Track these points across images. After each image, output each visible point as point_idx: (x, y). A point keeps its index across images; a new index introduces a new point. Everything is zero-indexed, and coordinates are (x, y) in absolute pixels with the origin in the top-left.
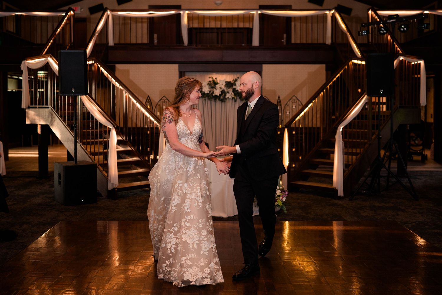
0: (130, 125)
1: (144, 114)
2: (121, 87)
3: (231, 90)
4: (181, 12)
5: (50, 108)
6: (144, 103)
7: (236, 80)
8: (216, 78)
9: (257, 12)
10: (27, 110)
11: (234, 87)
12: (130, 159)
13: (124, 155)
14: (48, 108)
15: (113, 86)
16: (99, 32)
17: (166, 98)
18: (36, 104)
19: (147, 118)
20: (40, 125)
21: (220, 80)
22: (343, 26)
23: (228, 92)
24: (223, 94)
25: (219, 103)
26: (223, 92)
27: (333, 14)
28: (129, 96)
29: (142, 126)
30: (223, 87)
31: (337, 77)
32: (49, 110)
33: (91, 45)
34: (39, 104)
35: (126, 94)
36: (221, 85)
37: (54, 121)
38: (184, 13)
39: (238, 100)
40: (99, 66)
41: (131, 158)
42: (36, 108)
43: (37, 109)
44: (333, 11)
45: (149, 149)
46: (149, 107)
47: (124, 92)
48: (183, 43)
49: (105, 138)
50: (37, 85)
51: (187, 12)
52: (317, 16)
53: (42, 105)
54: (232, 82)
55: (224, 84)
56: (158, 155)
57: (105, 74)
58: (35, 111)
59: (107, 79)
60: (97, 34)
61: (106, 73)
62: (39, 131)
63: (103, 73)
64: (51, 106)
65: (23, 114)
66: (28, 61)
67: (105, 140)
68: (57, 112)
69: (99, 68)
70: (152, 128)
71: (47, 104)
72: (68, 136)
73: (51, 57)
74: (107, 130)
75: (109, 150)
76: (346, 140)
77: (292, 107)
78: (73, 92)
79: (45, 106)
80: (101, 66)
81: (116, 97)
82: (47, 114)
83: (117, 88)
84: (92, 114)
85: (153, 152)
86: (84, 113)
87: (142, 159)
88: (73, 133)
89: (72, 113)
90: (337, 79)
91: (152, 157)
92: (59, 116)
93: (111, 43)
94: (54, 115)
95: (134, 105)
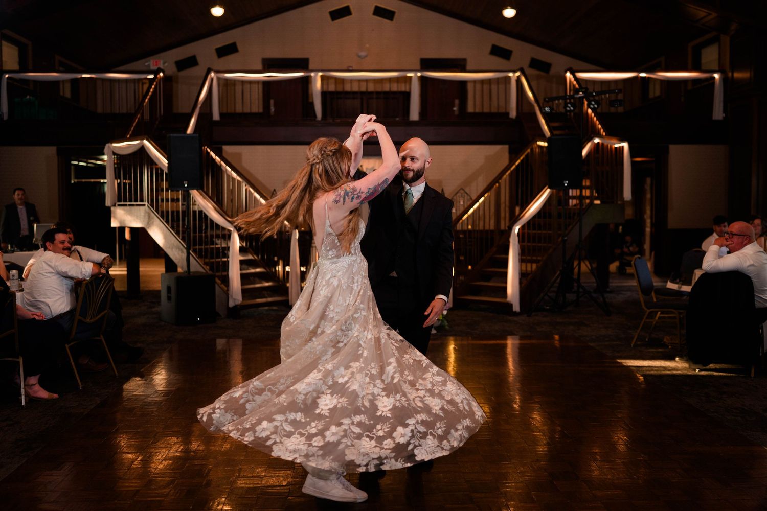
2: (239, 178)
4: (313, 74)
5: (146, 206)
8: (361, 166)
9: (416, 75)
10: (112, 209)
12: (252, 271)
13: (244, 266)
14: (144, 205)
15: (228, 176)
16: (202, 103)
18: (125, 201)
20: (129, 228)
21: (367, 169)
22: (530, 94)
27: (518, 77)
28: (250, 191)
31: (517, 163)
32: (145, 210)
33: (193, 121)
34: (131, 201)
35: (244, 187)
37: (153, 222)
38: (316, 75)
40: (209, 150)
41: (253, 269)
42: (126, 205)
43: (128, 208)
44: (518, 74)
45: (276, 259)
47: (243, 184)
48: (315, 116)
49: (217, 244)
50: (128, 176)
51: (320, 74)
52: (498, 80)
53: (135, 202)
56: (288, 265)
57: (216, 161)
58: (124, 210)
59: (219, 168)
60: (199, 106)
61: (218, 159)
62: (127, 236)
63: (214, 160)
64: (148, 202)
65: (107, 214)
66: (115, 145)
67: (217, 246)
68: (157, 211)
69: (208, 153)
71: (142, 200)
72: (173, 242)
73: (147, 140)
74: (226, 232)
75: (230, 259)
76: (524, 244)
77: (460, 202)
78: (186, 185)
79: (139, 203)
80: (211, 150)
81: (232, 192)
82: (142, 214)
83: (233, 179)
84: (206, 213)
85: (281, 263)
86: (195, 212)
87: (268, 270)
88: (179, 237)
89: (178, 212)
90: (517, 166)
91: (279, 268)
92: (159, 217)
93: (216, 116)
94: (153, 215)
95: (257, 201)
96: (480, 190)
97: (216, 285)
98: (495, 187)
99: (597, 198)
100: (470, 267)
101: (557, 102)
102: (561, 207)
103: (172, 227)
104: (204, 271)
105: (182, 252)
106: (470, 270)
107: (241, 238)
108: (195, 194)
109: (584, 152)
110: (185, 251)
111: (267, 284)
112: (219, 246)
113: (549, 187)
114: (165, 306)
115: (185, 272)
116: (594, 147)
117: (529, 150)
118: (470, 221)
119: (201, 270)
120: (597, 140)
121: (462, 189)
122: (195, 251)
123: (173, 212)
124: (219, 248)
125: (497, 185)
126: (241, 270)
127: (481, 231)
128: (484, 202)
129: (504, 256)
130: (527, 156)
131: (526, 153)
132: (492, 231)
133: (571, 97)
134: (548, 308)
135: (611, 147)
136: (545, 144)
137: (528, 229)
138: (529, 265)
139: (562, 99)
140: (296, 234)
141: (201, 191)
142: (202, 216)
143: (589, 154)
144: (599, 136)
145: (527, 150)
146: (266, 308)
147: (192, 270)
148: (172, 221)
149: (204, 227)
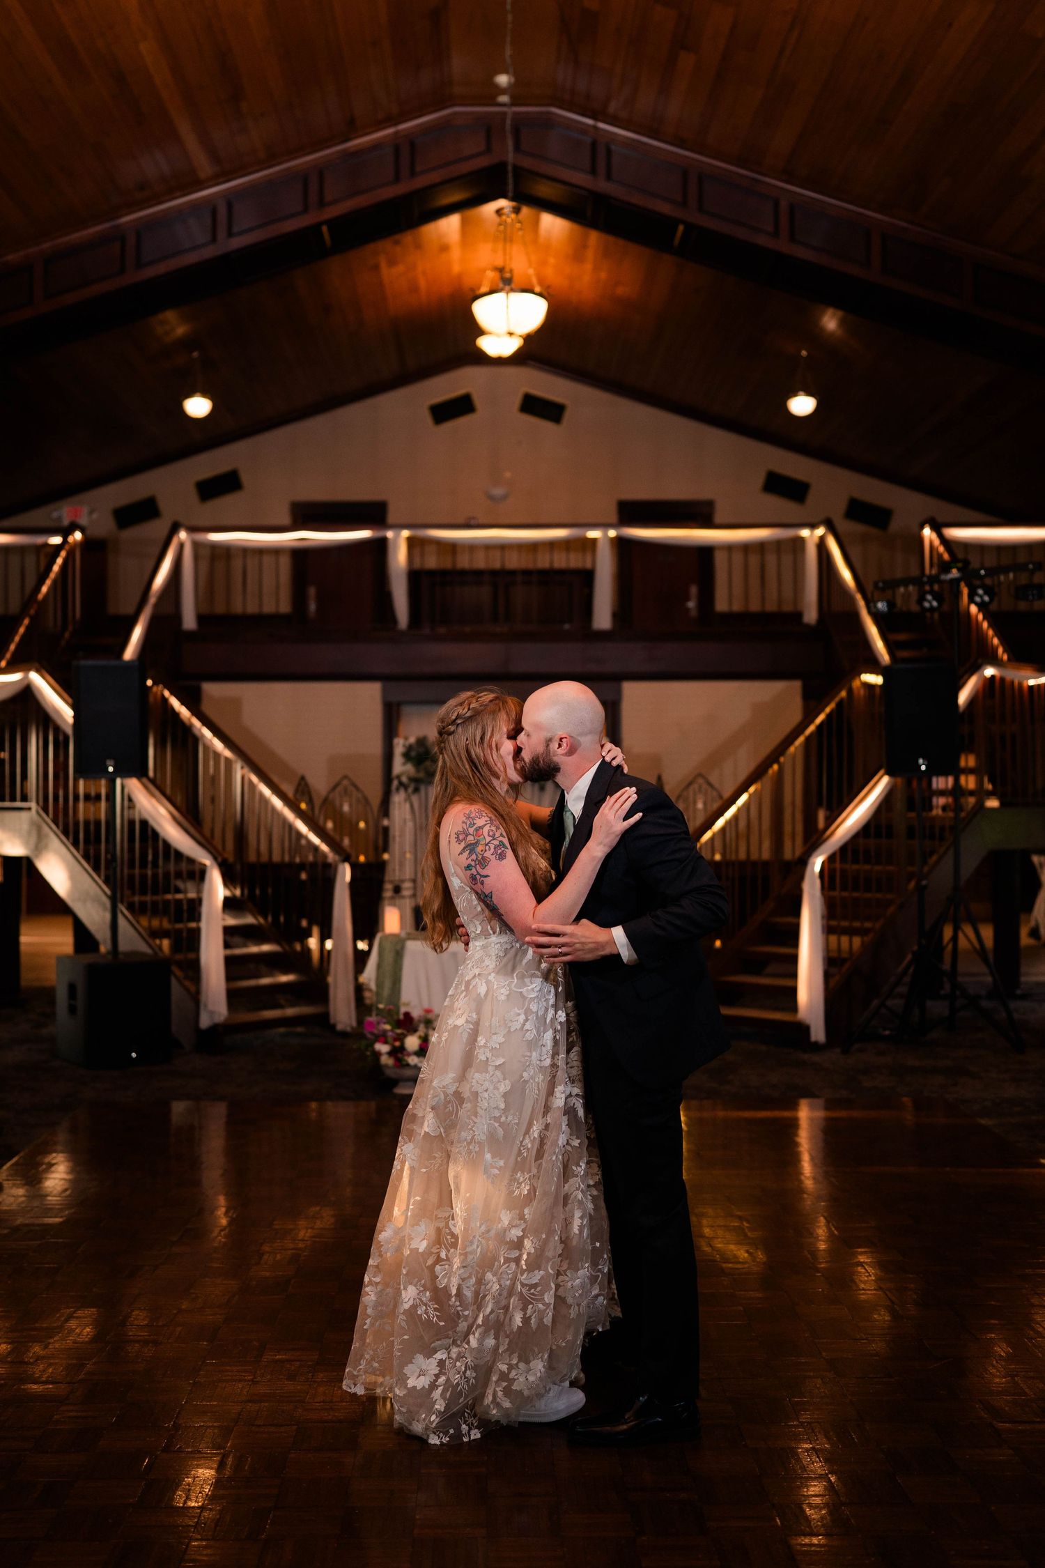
0: (252, 857)
1: (291, 827)
2: (227, 753)
4: (390, 534)
5: (33, 811)
6: (290, 794)
9: (607, 534)
12: (254, 949)
13: (237, 940)
14: (29, 809)
15: (207, 748)
16: (158, 594)
17: (350, 780)
19: (299, 835)
22: (846, 575)
27: (821, 539)
28: (251, 782)
29: (287, 859)
32: (31, 818)
33: (137, 633)
34: (2, 800)
35: (239, 771)
37: (47, 846)
38: (397, 536)
40: (166, 693)
41: (255, 945)
44: (822, 531)
45: (304, 923)
46: (303, 806)
47: (236, 765)
48: (393, 619)
49: (178, 891)
51: (405, 533)
52: (778, 544)
53: (10, 801)
56: (329, 937)
57: (183, 716)
59: (187, 729)
60: (152, 600)
61: (184, 712)
63: (176, 715)
64: (38, 802)
67: (177, 897)
68: (55, 821)
69: (165, 700)
70: (313, 865)
71: (24, 798)
72: (86, 887)
73: (38, 671)
74: (197, 868)
75: (203, 925)
76: (832, 894)
77: (695, 803)
78: (111, 769)
80: (172, 693)
81: (214, 780)
82: (25, 827)
83: (217, 755)
84: (158, 829)
85: (316, 931)
86: (132, 823)
87: (287, 948)
88: (99, 876)
89: (98, 823)
90: (820, 727)
91: (313, 943)
92: (59, 833)
93: (189, 621)
94: (46, 829)
95: (264, 801)
96: (743, 775)
97: (173, 981)
98: (770, 771)
99: (990, 794)
100: (718, 943)
101: (902, 590)
102: (913, 815)
103: (86, 857)
104: (149, 951)
105: (105, 909)
106: (718, 950)
107: (228, 880)
108: (134, 786)
109: (963, 697)
110: (108, 903)
111: (284, 979)
112: (180, 896)
113: (887, 773)
114: (65, 1024)
115: (108, 953)
116: (984, 685)
117: (843, 694)
118: (718, 844)
119: (143, 948)
120: (989, 672)
121: (700, 775)
122: (131, 907)
123: (87, 823)
124: (180, 901)
125: (776, 767)
126: (227, 945)
127: (742, 865)
128: (747, 805)
129: (791, 920)
130: (839, 705)
131: (837, 699)
132: (766, 864)
133: (934, 579)
134: (887, 1032)
135: (1020, 685)
136: (875, 679)
137: (843, 859)
138: (845, 940)
139: (914, 584)
140: (346, 873)
141: (145, 780)
142: (146, 832)
143: (972, 701)
144: (994, 661)
145: (840, 691)
146: (282, 1030)
147: (123, 946)
148: (87, 841)
149: (150, 857)
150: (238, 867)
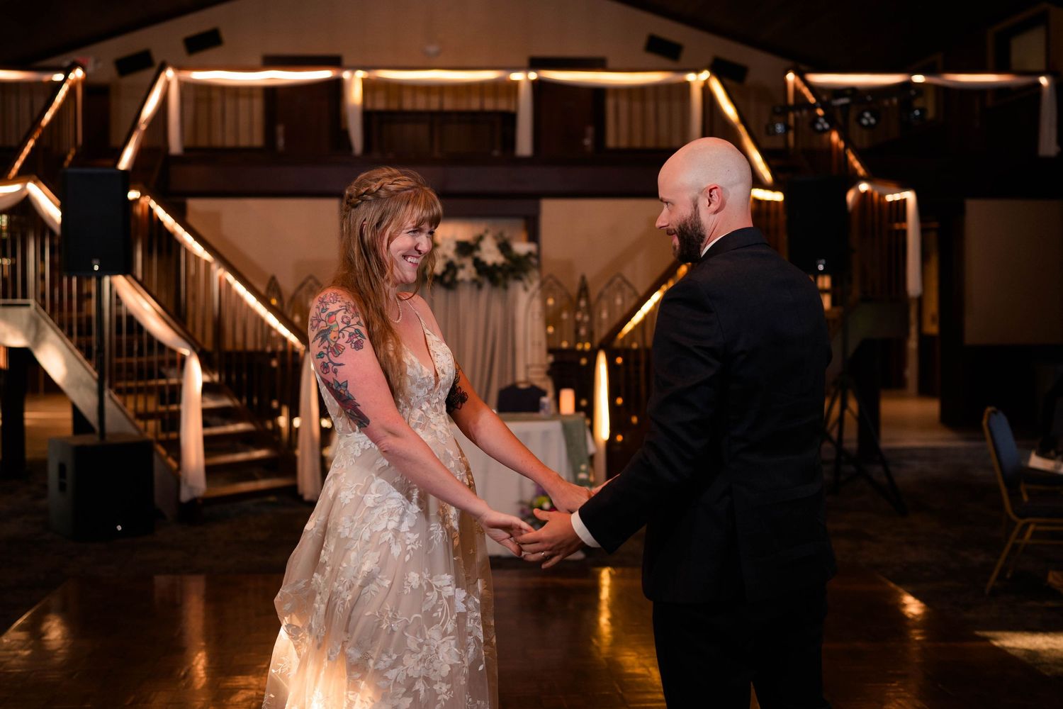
1: (260, 321)
2: (206, 256)
3: (468, 262)
4: (347, 75)
5: (32, 307)
6: (263, 291)
7: (480, 238)
9: (527, 77)
11: (477, 254)
12: (230, 429)
13: (216, 419)
14: (28, 305)
15: (187, 252)
16: (147, 123)
17: (314, 279)
19: (270, 327)
23: (462, 267)
24: (451, 272)
25: (440, 293)
26: (451, 267)
27: (706, 82)
28: (227, 281)
29: (260, 348)
30: (451, 254)
32: (31, 313)
33: (128, 153)
34: (5, 297)
35: (217, 271)
36: (447, 250)
37: (44, 337)
38: (353, 77)
39: (487, 285)
40: (153, 204)
44: (705, 76)
45: (275, 404)
46: (274, 302)
47: (214, 267)
49: (162, 376)
51: (360, 74)
53: (12, 298)
54: (472, 242)
55: (453, 246)
56: (297, 416)
59: (170, 236)
61: (168, 220)
63: (160, 223)
64: (36, 299)
68: (51, 315)
69: (152, 210)
70: (283, 353)
71: (25, 296)
73: (35, 182)
74: (178, 358)
75: (183, 407)
77: (615, 300)
78: (96, 268)
79: (19, 301)
80: (158, 204)
82: (25, 320)
83: (197, 258)
84: (142, 322)
85: (285, 411)
86: (119, 318)
87: (260, 426)
89: (89, 319)
91: (283, 421)
92: (55, 326)
93: (175, 146)
94: (43, 323)
95: (239, 298)
97: (156, 458)
103: (79, 347)
107: (206, 366)
108: (121, 283)
110: (95, 385)
111: (258, 454)
112: (162, 382)
119: (130, 430)
124: (163, 386)
126: (206, 424)
141: (129, 277)
142: (133, 325)
147: (110, 426)
148: (80, 333)
149: (136, 348)
150: (216, 356)
